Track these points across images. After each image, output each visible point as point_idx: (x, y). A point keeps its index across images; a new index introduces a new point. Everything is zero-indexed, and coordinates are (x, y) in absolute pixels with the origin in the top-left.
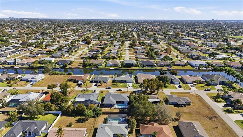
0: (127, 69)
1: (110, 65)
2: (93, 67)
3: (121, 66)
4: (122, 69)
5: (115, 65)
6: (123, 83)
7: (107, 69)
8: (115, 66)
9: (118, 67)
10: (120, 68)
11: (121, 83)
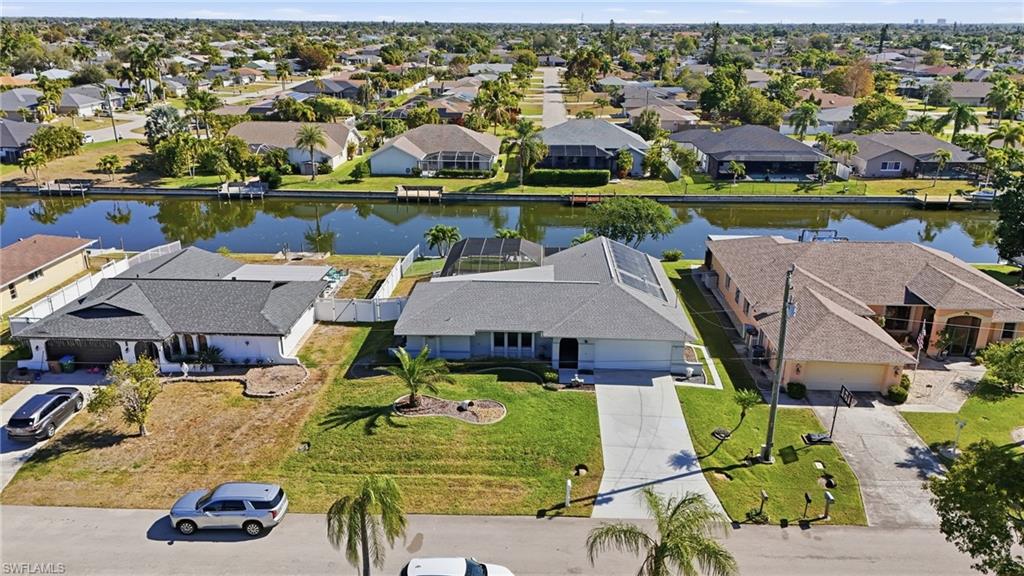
0: (566, 202)
1: (404, 165)
2: (235, 176)
3: (502, 176)
4: (513, 201)
5: (453, 166)
6: (519, 388)
7: (371, 197)
8: (446, 175)
9: (479, 182)
10: (499, 186)
11: (491, 381)
